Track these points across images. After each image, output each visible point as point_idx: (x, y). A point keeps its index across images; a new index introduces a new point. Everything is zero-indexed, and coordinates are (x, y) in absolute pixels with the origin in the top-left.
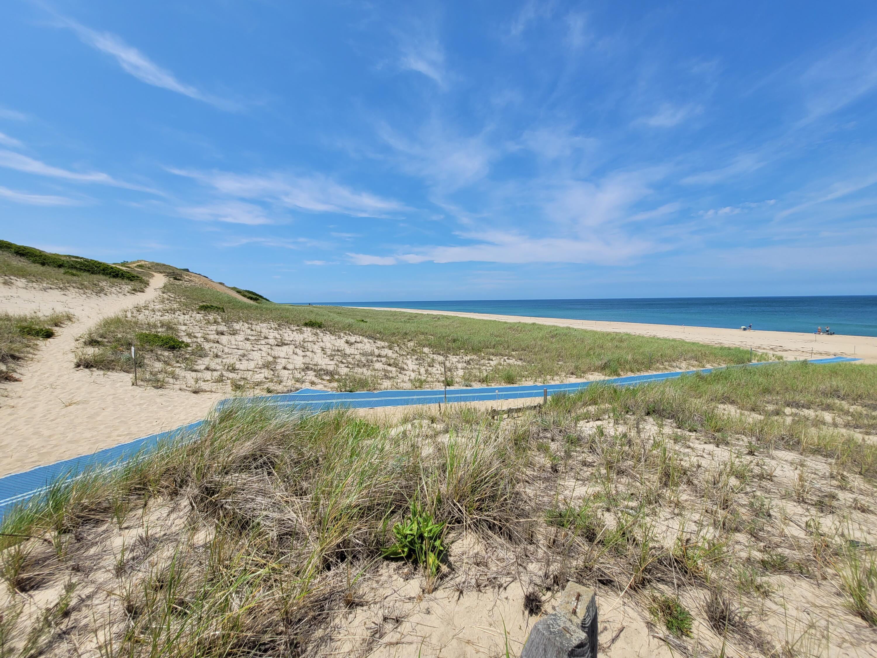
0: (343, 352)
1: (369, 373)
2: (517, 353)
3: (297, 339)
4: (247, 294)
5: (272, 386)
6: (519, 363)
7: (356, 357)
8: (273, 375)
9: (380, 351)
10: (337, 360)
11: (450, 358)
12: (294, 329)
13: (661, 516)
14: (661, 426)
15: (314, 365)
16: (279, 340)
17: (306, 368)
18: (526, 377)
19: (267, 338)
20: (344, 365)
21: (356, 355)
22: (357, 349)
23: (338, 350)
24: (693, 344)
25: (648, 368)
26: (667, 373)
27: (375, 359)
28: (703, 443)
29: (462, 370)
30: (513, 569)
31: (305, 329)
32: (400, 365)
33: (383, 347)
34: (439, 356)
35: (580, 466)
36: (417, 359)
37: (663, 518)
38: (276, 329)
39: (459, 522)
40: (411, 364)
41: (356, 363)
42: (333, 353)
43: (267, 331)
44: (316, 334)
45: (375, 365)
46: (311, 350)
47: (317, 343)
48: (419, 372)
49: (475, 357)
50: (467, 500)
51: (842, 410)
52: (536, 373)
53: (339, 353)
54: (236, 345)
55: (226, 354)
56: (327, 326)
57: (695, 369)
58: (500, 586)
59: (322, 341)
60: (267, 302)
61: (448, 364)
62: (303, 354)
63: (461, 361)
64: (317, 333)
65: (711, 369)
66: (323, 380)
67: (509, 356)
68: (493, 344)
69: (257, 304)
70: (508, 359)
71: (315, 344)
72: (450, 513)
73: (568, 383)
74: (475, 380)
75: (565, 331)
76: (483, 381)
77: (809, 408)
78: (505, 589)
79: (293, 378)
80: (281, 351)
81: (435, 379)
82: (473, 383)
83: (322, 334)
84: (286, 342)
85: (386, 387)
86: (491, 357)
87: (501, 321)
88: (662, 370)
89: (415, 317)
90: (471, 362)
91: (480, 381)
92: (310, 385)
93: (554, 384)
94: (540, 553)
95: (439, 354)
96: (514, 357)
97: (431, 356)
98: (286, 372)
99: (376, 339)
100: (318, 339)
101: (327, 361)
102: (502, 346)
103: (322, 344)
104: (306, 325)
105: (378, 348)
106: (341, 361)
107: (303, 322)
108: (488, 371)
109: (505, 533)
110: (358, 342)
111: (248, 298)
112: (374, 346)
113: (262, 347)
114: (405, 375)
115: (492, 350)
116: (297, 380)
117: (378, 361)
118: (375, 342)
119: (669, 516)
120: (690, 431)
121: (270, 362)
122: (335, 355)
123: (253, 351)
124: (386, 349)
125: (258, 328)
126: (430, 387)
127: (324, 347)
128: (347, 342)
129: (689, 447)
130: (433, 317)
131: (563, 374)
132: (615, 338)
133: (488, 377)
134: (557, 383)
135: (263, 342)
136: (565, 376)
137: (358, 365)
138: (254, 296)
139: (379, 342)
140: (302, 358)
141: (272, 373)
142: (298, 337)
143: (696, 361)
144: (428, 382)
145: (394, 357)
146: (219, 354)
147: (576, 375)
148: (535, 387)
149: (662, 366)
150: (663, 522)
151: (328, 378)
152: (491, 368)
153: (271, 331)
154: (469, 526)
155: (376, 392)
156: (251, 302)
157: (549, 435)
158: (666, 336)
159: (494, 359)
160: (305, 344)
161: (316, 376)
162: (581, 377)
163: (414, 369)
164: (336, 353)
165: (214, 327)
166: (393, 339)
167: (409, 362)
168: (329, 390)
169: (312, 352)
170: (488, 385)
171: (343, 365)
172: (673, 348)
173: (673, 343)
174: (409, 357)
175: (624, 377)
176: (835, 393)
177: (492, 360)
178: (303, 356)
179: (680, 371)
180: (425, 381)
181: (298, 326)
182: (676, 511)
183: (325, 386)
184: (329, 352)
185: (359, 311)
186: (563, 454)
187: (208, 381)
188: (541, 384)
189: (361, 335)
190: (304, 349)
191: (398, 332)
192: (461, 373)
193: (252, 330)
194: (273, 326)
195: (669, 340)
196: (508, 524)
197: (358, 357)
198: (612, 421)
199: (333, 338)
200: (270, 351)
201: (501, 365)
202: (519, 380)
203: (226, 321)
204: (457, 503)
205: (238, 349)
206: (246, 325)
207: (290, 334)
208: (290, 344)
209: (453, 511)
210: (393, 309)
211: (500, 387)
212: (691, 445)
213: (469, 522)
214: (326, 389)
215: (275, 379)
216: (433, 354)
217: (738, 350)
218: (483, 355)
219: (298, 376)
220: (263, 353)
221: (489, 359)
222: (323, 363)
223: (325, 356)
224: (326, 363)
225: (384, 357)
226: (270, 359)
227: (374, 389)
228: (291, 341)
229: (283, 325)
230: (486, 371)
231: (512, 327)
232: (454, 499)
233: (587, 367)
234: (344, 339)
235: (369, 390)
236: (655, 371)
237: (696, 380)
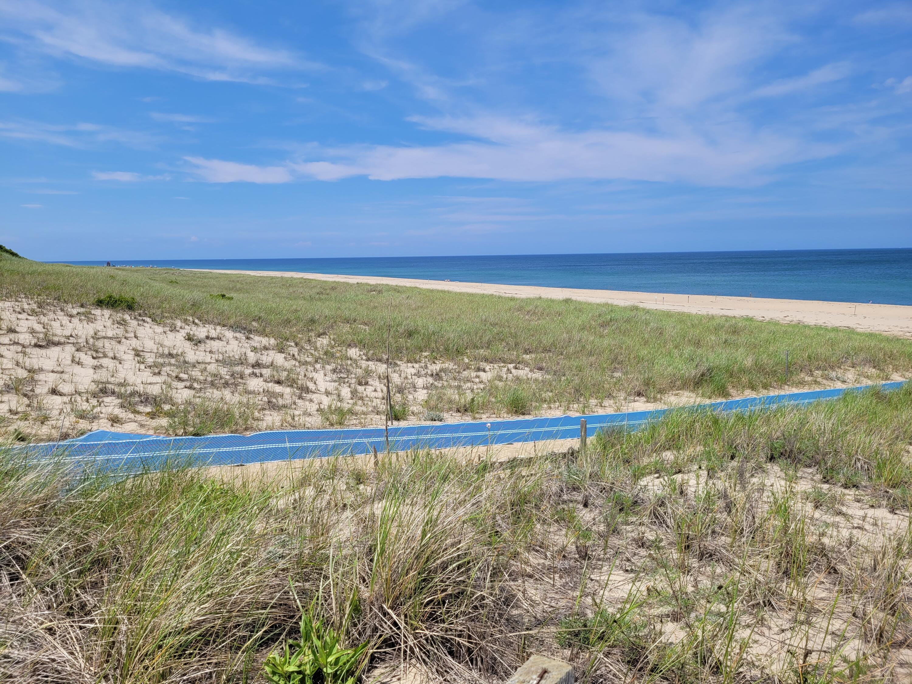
0: (182, 358)
1: (236, 398)
2: (533, 356)
3: (80, 334)
5: (24, 427)
6: (538, 375)
7: (209, 367)
8: (29, 406)
9: (258, 355)
10: (168, 375)
11: (402, 368)
12: (75, 312)
13: (772, 626)
14: (792, 480)
15: (121, 385)
16: (41, 336)
17: (101, 390)
18: (550, 401)
19: (14, 331)
20: (183, 384)
21: (209, 363)
22: (211, 352)
23: (170, 355)
24: (871, 335)
25: (784, 382)
26: (818, 390)
27: (248, 371)
28: (867, 506)
29: (425, 391)
31: (97, 312)
32: (300, 382)
33: (266, 348)
34: (379, 364)
35: (632, 548)
36: (334, 371)
37: (776, 629)
38: (33, 313)
39: (392, 645)
40: (322, 380)
41: (209, 379)
42: (161, 360)
43: (14, 317)
44: (123, 323)
45: (248, 382)
46: (111, 354)
47: (123, 340)
48: (339, 396)
49: (449, 365)
50: (409, 604)
52: (570, 394)
53: (173, 361)
56: (145, 305)
57: (870, 383)
59: (136, 337)
60: (14, 258)
61: (396, 379)
62: (95, 362)
63: (423, 372)
64: (124, 320)
65: (901, 383)
66: (139, 413)
67: (519, 363)
68: (485, 339)
70: (516, 368)
71: (119, 342)
72: (375, 629)
73: (630, 411)
74: (450, 409)
75: (628, 314)
76: (464, 410)
79: (72, 410)
81: (370, 409)
82: (445, 415)
83: (134, 323)
84: (56, 339)
85: (270, 424)
86: (483, 365)
87: (504, 295)
88: (810, 384)
89: (333, 289)
90: (443, 374)
91: (458, 411)
92: (110, 423)
93: (604, 414)
95: (380, 360)
96: (527, 364)
97: (364, 364)
98: (58, 399)
99: (250, 331)
100: (127, 331)
101: (147, 376)
102: (504, 344)
103: (134, 343)
104: (100, 303)
105: (254, 349)
106: (177, 377)
107: (93, 298)
108: (476, 391)
109: (479, 659)
110: (212, 339)
112: (246, 345)
114: (311, 401)
115: (484, 352)
116: (82, 416)
117: (254, 375)
118: (248, 338)
119: (787, 626)
120: (846, 486)
121: (20, 380)
122: (163, 365)
124: (271, 353)
126: (361, 423)
127: (140, 348)
128: (189, 338)
129: (840, 513)
130: (369, 287)
131: (622, 395)
132: (723, 327)
133: (476, 403)
134: (610, 411)
135: (6, 339)
136: (625, 399)
137: (212, 383)
139: (257, 338)
140: (92, 371)
141: (26, 401)
142: (83, 329)
143: (874, 367)
144: (356, 414)
145: (288, 368)
147: (647, 397)
148: (567, 420)
149: (810, 379)
150: (776, 637)
151: (148, 409)
152: (482, 386)
153: (24, 316)
154: (412, 649)
155: (249, 434)
157: (580, 498)
158: (820, 322)
159: (487, 369)
160: (99, 344)
161: (122, 406)
162: (655, 400)
163: (329, 389)
164: (167, 360)
166: (287, 332)
167: (319, 376)
168: (151, 432)
169: (114, 358)
170: (475, 418)
171: (181, 385)
172: (833, 343)
173: (832, 335)
174: (318, 366)
175: (737, 399)
177: (484, 371)
178: (95, 368)
179: (844, 386)
180: (350, 411)
181: (82, 306)
182: (802, 617)
183: (142, 426)
184: (150, 359)
185: (217, 277)
186: (602, 528)
188: (577, 415)
189: (219, 324)
190: (97, 353)
191: (298, 319)
192: (422, 395)
194: (26, 307)
195: (826, 329)
196: (483, 643)
197: (212, 368)
198: (704, 473)
199: (159, 329)
200: (20, 357)
201: (500, 380)
202: (535, 408)
204: (390, 611)
207: (64, 322)
208: (64, 343)
209: (381, 626)
210: (288, 274)
211: (499, 420)
212: (844, 509)
213: (411, 643)
214: (143, 431)
215: (34, 414)
216: (368, 360)
218: (466, 360)
219: (84, 408)
220: (5, 362)
221: (479, 370)
222: (139, 381)
223: (142, 367)
224: (144, 380)
225: (268, 367)
226: (22, 374)
227: (246, 429)
228: (68, 337)
229: (48, 304)
230: (472, 390)
231: (524, 306)
232: (384, 602)
233: (667, 382)
234: (183, 333)
235: (236, 431)
236: (797, 387)
237: (871, 402)
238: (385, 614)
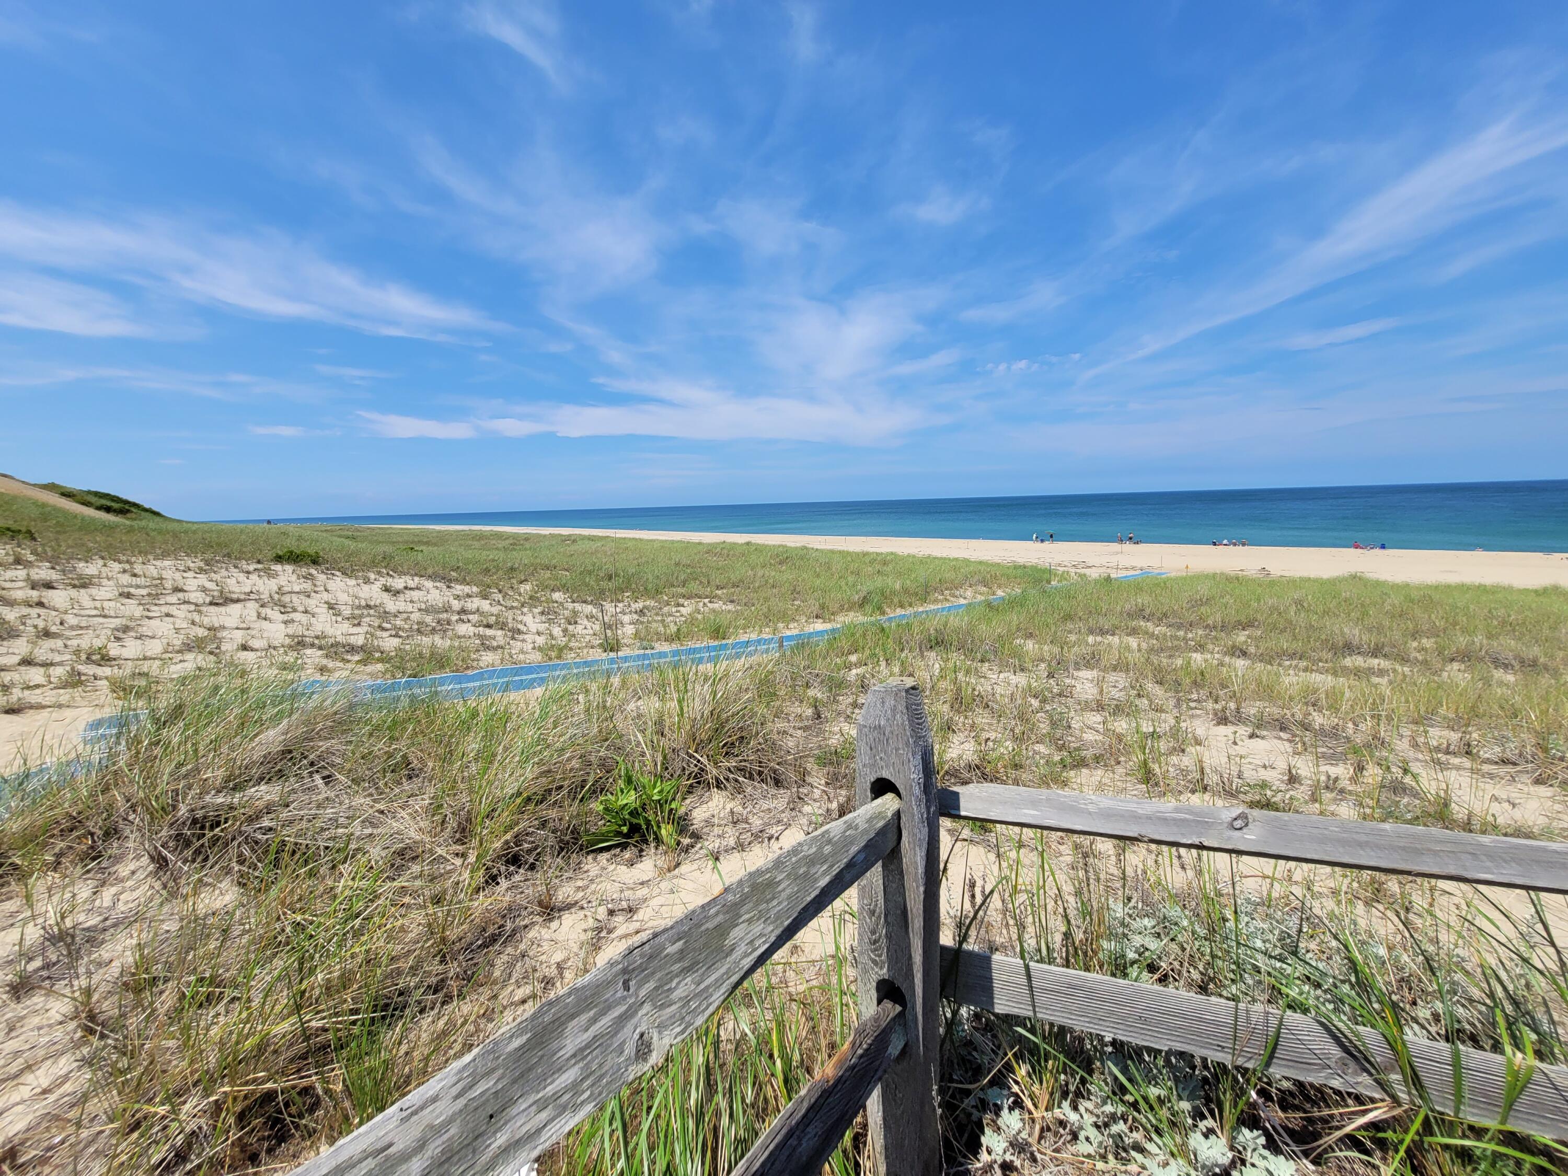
0: (381, 609)
1: (448, 643)
2: (725, 591)
3: (261, 590)
4: (93, 499)
6: (730, 607)
7: (412, 616)
9: (462, 602)
10: (370, 625)
11: (607, 608)
12: (251, 568)
15: (319, 637)
16: (216, 593)
17: (298, 643)
18: (744, 627)
19: (181, 590)
20: (388, 633)
21: (412, 612)
22: (412, 601)
23: (368, 607)
24: (981, 563)
25: (924, 600)
26: (948, 605)
27: (455, 618)
29: (632, 626)
30: (785, 817)
31: (278, 567)
32: (510, 625)
33: (469, 596)
34: (584, 605)
36: (542, 613)
38: (201, 571)
40: (532, 621)
41: (415, 627)
42: (357, 612)
43: (178, 576)
44: (309, 577)
45: (456, 628)
46: (301, 609)
47: (313, 594)
48: (551, 634)
49: (650, 603)
50: (709, 747)
51: (1147, 633)
52: (761, 620)
53: (372, 612)
54: (96, 608)
55: (72, 628)
56: (332, 560)
57: (983, 597)
58: (770, 839)
59: (326, 590)
62: (285, 617)
63: (628, 610)
64: (310, 575)
65: (1003, 596)
66: (347, 661)
67: (712, 598)
68: (681, 579)
69: (128, 522)
70: (711, 602)
71: (309, 596)
72: (684, 769)
73: (812, 630)
74: (659, 639)
75: (802, 552)
76: (672, 639)
77: (1113, 635)
78: (777, 838)
79: (271, 663)
80: (229, 616)
81: (584, 644)
82: (657, 645)
83: (322, 577)
84: (235, 596)
85: (489, 663)
86: (681, 601)
87: (692, 541)
88: (942, 601)
89: (526, 540)
90: (646, 611)
91: (666, 640)
92: (319, 672)
93: (791, 634)
94: (817, 793)
95: (585, 602)
96: (720, 598)
97: (570, 606)
98: (251, 655)
99: (450, 581)
100: (315, 585)
101: (346, 627)
102: (698, 582)
103: (325, 596)
104: (279, 559)
105: (457, 597)
106: (379, 627)
107: (271, 555)
108: (679, 623)
109: (768, 777)
110: (411, 589)
111: (99, 508)
112: (448, 593)
113: (173, 610)
114: (524, 641)
115: (680, 590)
116: (284, 667)
117: (462, 621)
118: (449, 587)
121: (201, 639)
122: (361, 616)
123: (149, 618)
124: (476, 600)
125: (152, 570)
126: (578, 656)
127: (333, 601)
128: (387, 589)
130: (563, 538)
131: (803, 618)
132: (875, 560)
133: (680, 632)
134: (795, 632)
135: (173, 599)
136: (806, 621)
137: (419, 631)
138: (115, 505)
139: (458, 587)
140: (283, 626)
141: (213, 658)
142: (266, 586)
143: (985, 586)
144: (572, 649)
145: (496, 613)
146: (54, 629)
147: (823, 618)
148: (761, 641)
149: (942, 597)
151: (358, 658)
152: (683, 619)
153: (190, 574)
155: (470, 672)
156: (111, 518)
159: (685, 604)
160: (286, 599)
161: (327, 656)
162: (830, 620)
163: (541, 630)
164: (365, 612)
165: (21, 573)
166: (488, 580)
167: (528, 619)
168: (367, 677)
169: (306, 612)
170: (682, 645)
171: (385, 634)
172: (955, 570)
173: (955, 563)
174: (525, 610)
175: (891, 615)
176: (1140, 613)
177: (683, 606)
178: (286, 622)
179: (965, 602)
180: (566, 646)
181: (259, 562)
183: (356, 672)
184: (347, 612)
185: (398, 532)
187: (37, 686)
188: (770, 636)
189: (416, 575)
190: (284, 608)
191: (497, 568)
192: (630, 630)
193: (135, 575)
194: (191, 565)
195: (949, 559)
196: (772, 764)
197: (415, 616)
199: (352, 582)
200: (197, 618)
201: (699, 613)
202: (733, 633)
203: (54, 562)
204: (694, 754)
205: (105, 616)
206: (116, 566)
207: (240, 579)
208: (245, 600)
209: (689, 766)
211: (703, 645)
214: (357, 677)
216: (573, 602)
217: (1035, 568)
218: (666, 598)
219: (284, 660)
220: (178, 621)
221: (678, 605)
222: (339, 633)
223: (339, 619)
224: (345, 632)
225: (474, 613)
226: (201, 632)
227: (467, 668)
228: (248, 594)
229: (217, 562)
230: (676, 623)
231: (711, 549)
233: (837, 605)
234: (378, 584)
235: (457, 671)
236: (934, 604)
237: (986, 611)
238: (691, 756)
